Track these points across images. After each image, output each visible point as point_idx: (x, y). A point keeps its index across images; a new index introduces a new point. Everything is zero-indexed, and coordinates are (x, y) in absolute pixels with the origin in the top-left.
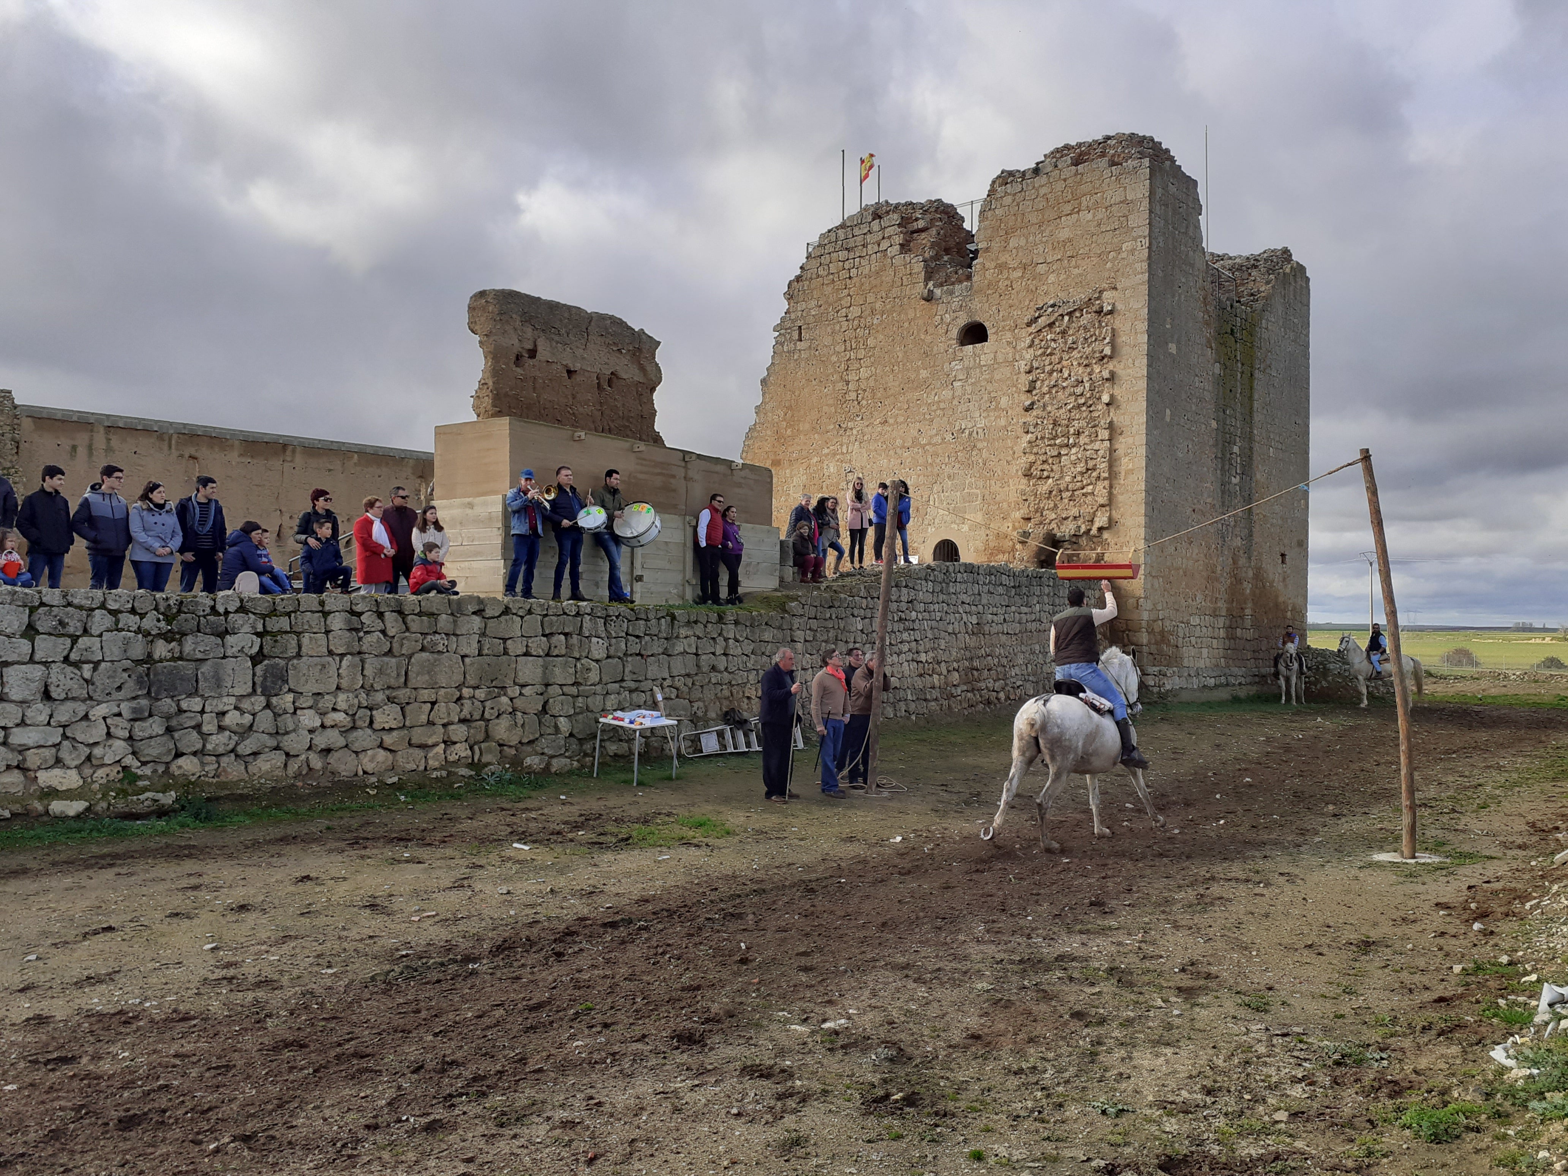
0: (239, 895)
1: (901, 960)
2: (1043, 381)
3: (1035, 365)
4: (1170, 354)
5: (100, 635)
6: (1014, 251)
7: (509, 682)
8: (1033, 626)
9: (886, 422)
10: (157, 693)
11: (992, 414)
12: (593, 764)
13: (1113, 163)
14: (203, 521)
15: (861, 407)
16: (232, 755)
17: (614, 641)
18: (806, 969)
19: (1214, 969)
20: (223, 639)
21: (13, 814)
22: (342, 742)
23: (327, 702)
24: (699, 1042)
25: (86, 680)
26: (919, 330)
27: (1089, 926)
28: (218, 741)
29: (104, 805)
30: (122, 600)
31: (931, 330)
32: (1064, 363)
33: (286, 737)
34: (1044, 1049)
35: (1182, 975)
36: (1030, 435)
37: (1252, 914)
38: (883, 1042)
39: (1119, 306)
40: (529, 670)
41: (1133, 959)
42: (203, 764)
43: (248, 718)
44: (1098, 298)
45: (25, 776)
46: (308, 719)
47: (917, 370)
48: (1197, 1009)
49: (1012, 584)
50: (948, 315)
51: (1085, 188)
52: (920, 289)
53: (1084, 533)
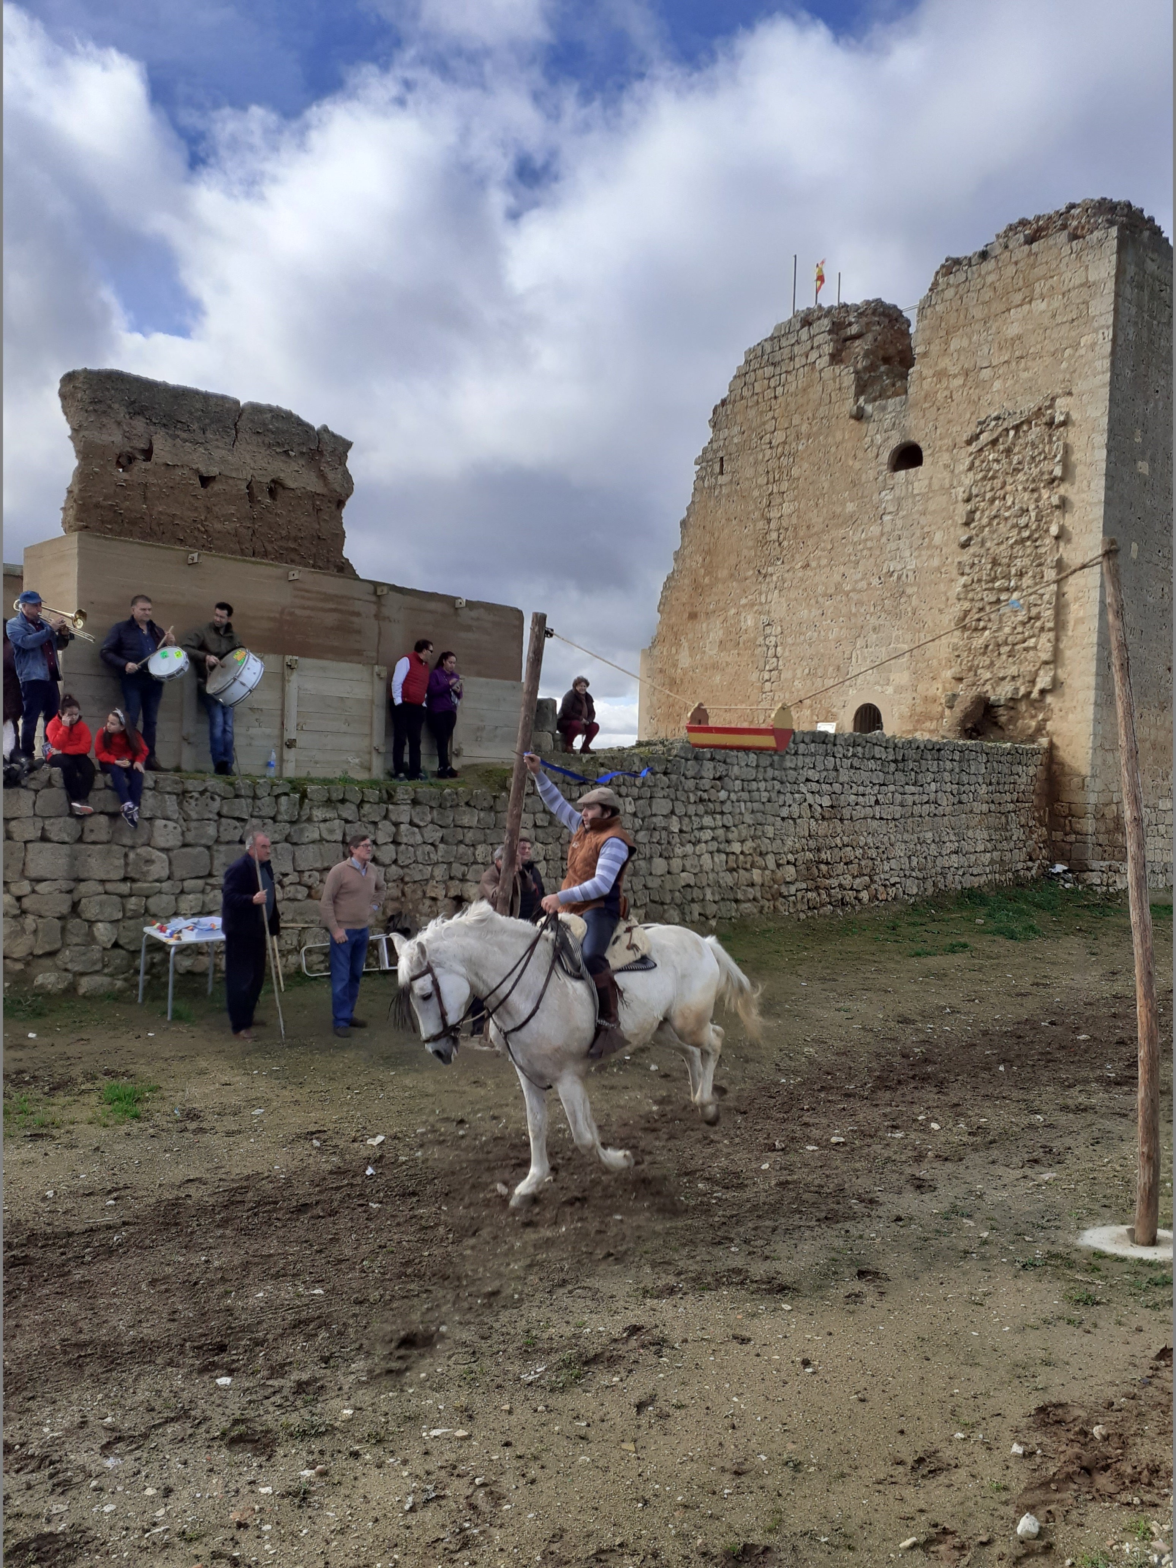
2: (983, 511)
3: (975, 491)
4: (1140, 474)
6: (955, 355)
7: (12, 876)
8: (926, 809)
9: (808, 565)
11: (923, 553)
13: (1074, 237)
15: (783, 549)
26: (847, 456)
31: (860, 454)
32: (1008, 488)
36: (965, 577)
39: (1075, 416)
44: (1050, 407)
47: (843, 504)
49: (891, 758)
50: (878, 436)
51: (1040, 271)
52: (849, 406)
53: (1023, 696)
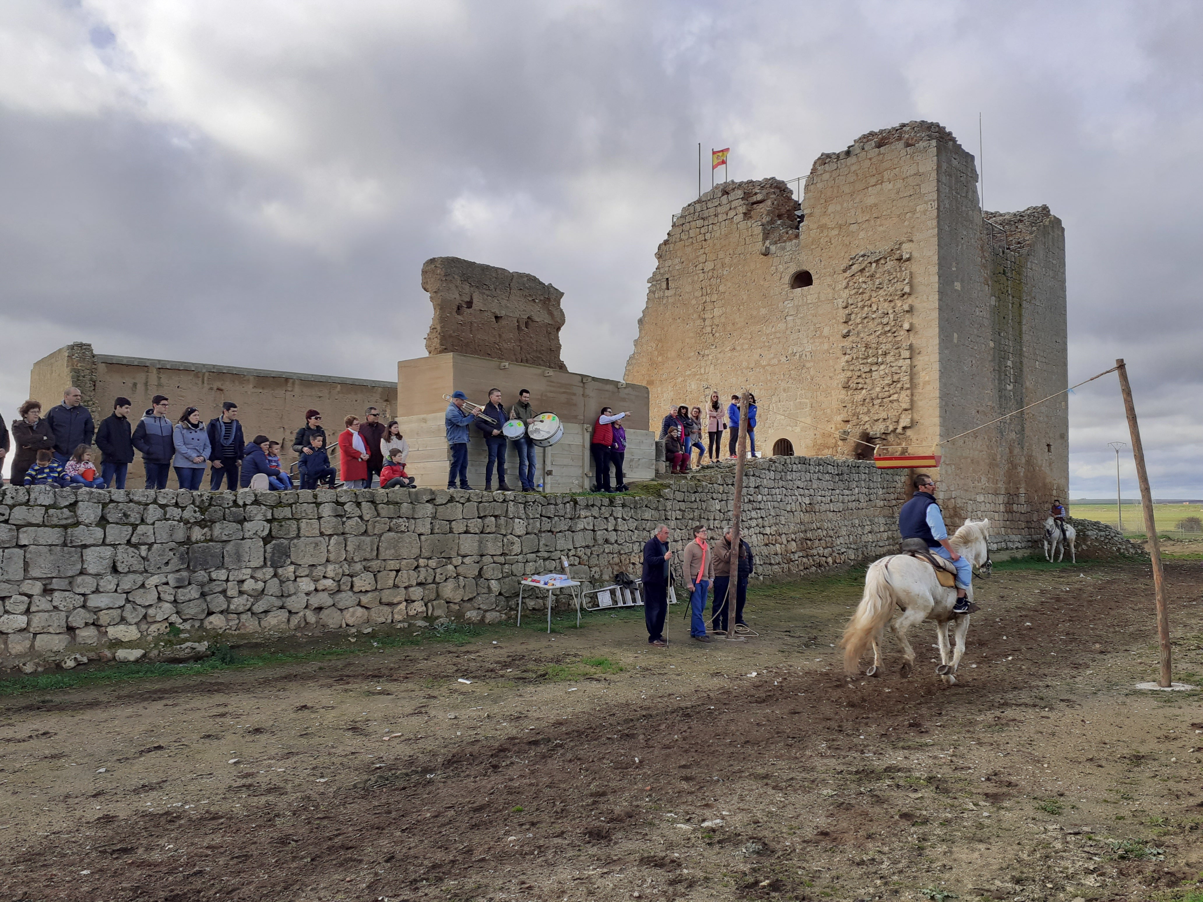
0: (254, 721)
1: (760, 771)
2: (856, 314)
3: (850, 302)
4: (956, 290)
5: (153, 524)
6: (832, 215)
7: (453, 554)
8: (854, 505)
9: (735, 349)
10: (195, 567)
11: (817, 340)
12: (517, 616)
13: (908, 145)
14: (227, 437)
15: (715, 338)
16: (249, 613)
17: (531, 521)
18: (687, 779)
19: (1013, 779)
20: (242, 525)
21: (90, 660)
22: (330, 602)
23: (319, 572)
24: (606, 837)
25: (143, 558)
26: (759, 278)
27: (910, 743)
28: (238, 603)
29: (156, 652)
30: (169, 497)
31: (768, 277)
32: (873, 300)
33: (288, 599)
34: (880, 844)
35: (988, 783)
36: (847, 356)
37: (1041, 733)
38: (751, 838)
39: (915, 254)
40: (469, 544)
41: (946, 770)
42: (228, 620)
43: (261, 585)
44: (898, 249)
45: (98, 631)
46: (306, 585)
47: (758, 309)
48: (1002, 812)
49: (836, 472)
50: (781, 266)
51: (886, 165)
52: (759, 247)
53: (892, 431)
